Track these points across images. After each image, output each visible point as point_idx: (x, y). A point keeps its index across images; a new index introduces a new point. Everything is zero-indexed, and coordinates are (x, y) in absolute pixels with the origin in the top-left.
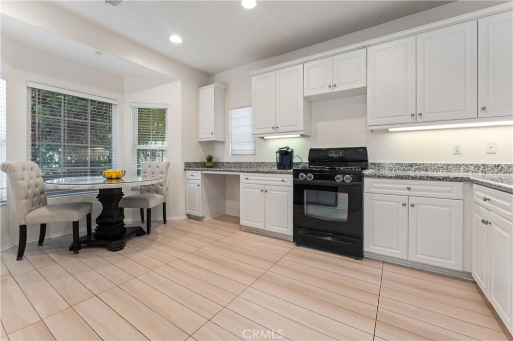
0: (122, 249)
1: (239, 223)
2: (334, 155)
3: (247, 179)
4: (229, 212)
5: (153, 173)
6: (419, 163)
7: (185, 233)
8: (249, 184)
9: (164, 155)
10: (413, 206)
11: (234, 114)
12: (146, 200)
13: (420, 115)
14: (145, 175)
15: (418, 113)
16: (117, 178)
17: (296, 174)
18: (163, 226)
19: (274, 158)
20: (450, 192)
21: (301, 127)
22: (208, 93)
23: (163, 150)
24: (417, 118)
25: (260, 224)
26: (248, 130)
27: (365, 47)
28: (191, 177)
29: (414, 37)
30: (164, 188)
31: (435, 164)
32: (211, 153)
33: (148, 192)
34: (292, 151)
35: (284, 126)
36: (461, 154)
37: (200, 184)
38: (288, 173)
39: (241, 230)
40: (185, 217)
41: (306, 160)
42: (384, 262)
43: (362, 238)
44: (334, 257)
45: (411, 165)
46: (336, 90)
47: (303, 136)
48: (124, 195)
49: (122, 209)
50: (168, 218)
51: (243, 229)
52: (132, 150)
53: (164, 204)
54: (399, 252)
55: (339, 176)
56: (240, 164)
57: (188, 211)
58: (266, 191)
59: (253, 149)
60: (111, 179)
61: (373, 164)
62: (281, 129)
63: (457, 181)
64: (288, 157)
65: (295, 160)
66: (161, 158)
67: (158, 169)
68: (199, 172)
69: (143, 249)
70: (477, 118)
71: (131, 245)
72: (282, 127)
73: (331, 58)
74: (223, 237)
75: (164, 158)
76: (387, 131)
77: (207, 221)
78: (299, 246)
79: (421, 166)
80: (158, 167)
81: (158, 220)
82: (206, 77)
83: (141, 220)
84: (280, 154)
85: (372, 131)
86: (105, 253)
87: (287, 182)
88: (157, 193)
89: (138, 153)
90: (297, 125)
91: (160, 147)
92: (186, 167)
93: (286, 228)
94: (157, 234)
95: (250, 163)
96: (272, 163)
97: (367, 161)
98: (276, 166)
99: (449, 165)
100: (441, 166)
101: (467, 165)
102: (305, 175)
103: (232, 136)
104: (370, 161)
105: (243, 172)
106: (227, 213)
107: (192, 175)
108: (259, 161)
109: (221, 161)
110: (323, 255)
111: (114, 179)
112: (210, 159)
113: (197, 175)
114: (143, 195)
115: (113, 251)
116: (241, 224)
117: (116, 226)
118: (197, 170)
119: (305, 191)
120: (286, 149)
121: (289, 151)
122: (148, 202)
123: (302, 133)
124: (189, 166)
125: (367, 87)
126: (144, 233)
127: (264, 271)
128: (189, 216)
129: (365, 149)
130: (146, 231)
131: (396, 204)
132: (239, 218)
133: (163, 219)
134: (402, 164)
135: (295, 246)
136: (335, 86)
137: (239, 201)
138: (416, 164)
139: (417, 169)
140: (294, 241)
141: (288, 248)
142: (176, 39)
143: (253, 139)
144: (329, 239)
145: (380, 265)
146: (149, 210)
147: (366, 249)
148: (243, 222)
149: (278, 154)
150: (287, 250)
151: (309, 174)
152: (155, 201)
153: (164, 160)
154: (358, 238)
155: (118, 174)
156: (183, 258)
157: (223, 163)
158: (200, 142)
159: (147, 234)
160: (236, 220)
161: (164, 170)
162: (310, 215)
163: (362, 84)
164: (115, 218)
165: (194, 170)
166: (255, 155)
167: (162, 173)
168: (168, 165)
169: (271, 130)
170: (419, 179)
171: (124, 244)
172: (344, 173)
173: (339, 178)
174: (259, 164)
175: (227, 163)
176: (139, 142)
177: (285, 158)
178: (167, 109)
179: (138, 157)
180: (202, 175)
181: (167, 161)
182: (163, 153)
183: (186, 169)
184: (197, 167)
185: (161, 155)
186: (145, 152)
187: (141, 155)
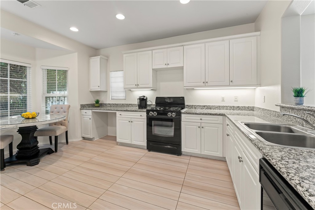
0: (38, 164)
1: (116, 140)
2: (168, 101)
3: (120, 115)
4: (110, 134)
5: (58, 112)
6: (207, 105)
7: (81, 149)
8: (121, 118)
9: (66, 100)
10: (203, 127)
11: (113, 74)
12: (54, 131)
13: (207, 82)
14: (52, 114)
15: (206, 81)
16: (33, 118)
17: (148, 112)
18: (66, 146)
19: (136, 102)
20: (218, 120)
21: (151, 85)
22: (96, 61)
23: (64, 97)
24: (205, 84)
25: (128, 141)
26: (121, 85)
27: (182, 46)
28: (85, 114)
29: (204, 44)
30: (66, 122)
31: (214, 106)
32: (98, 98)
33: (55, 125)
34: (147, 98)
35: (142, 84)
36: (224, 101)
37: (91, 118)
38: (144, 111)
39: (117, 144)
40: (81, 139)
41: (154, 103)
42: (191, 156)
43: (181, 145)
44: (167, 156)
45: (204, 106)
46: (169, 66)
47: (152, 90)
48: (38, 128)
49: (36, 138)
50: (69, 141)
51: (119, 144)
52: (43, 97)
53: (67, 132)
54: (197, 150)
55: (169, 113)
56: (117, 105)
57: (83, 135)
58: (132, 122)
59: (125, 96)
60: (28, 118)
61: (187, 105)
62: (140, 86)
63: (220, 116)
64: (144, 101)
65: (148, 103)
66: (63, 102)
67: (62, 110)
68: (91, 111)
69: (53, 163)
70: (229, 85)
71: (44, 160)
72: (141, 85)
73: (166, 49)
74: (106, 150)
75: (65, 102)
76: (193, 89)
77: (96, 140)
78: (150, 151)
79: (209, 107)
80: (62, 108)
81: (62, 142)
82: (94, 51)
83: (50, 143)
84: (140, 100)
85: (187, 89)
86: (25, 168)
87: (143, 116)
88: (61, 125)
89: (46, 99)
90: (149, 84)
91: (63, 95)
92: (82, 107)
93: (143, 142)
94: (62, 151)
95: (123, 104)
96: (135, 104)
97: (184, 104)
98: (138, 107)
99: (220, 106)
100: (217, 107)
101: (227, 107)
102: (152, 113)
103: (112, 88)
104: (186, 104)
105: (118, 111)
106: (109, 134)
107: (86, 113)
108: (128, 103)
109: (105, 103)
110: (162, 155)
111: (30, 119)
112: (97, 102)
113: (89, 112)
114: (51, 127)
115: (31, 166)
116: (117, 141)
117: (32, 150)
118: (89, 109)
119: (153, 121)
120: (143, 97)
121: (145, 98)
122: (56, 132)
123: (152, 88)
124: (83, 107)
125: (183, 66)
126: (53, 152)
127: (130, 168)
128: (84, 138)
129: (183, 98)
130: (54, 151)
131: (196, 127)
132: (116, 137)
133: (66, 141)
134: (200, 106)
135: (147, 152)
136: (168, 64)
137: (116, 127)
138: (206, 106)
139: (207, 108)
140: (147, 149)
141: (144, 153)
142: (74, 29)
143: (124, 91)
144: (169, 147)
145: (189, 158)
146: (56, 138)
147: (183, 150)
148: (118, 140)
149: (139, 100)
150: (143, 154)
151: (155, 112)
152: (60, 131)
153: (65, 104)
154: (179, 145)
155: (34, 115)
156: (80, 166)
157: (106, 104)
158: (91, 91)
159: (55, 152)
160: (114, 138)
161: (66, 110)
162: (156, 134)
163: (181, 65)
164: (32, 144)
165: (87, 109)
166: (125, 99)
167: (65, 112)
168: (69, 106)
169: (134, 86)
170: (205, 115)
171: (39, 161)
172: (172, 112)
173: (169, 114)
174: (128, 105)
175: (109, 104)
176: (47, 92)
177: (143, 102)
178: (68, 71)
179: (46, 102)
180: (92, 113)
181: (68, 104)
182: (64, 99)
183: (81, 108)
184: (89, 107)
185: (64, 100)
186: (51, 99)
187: (48, 101)
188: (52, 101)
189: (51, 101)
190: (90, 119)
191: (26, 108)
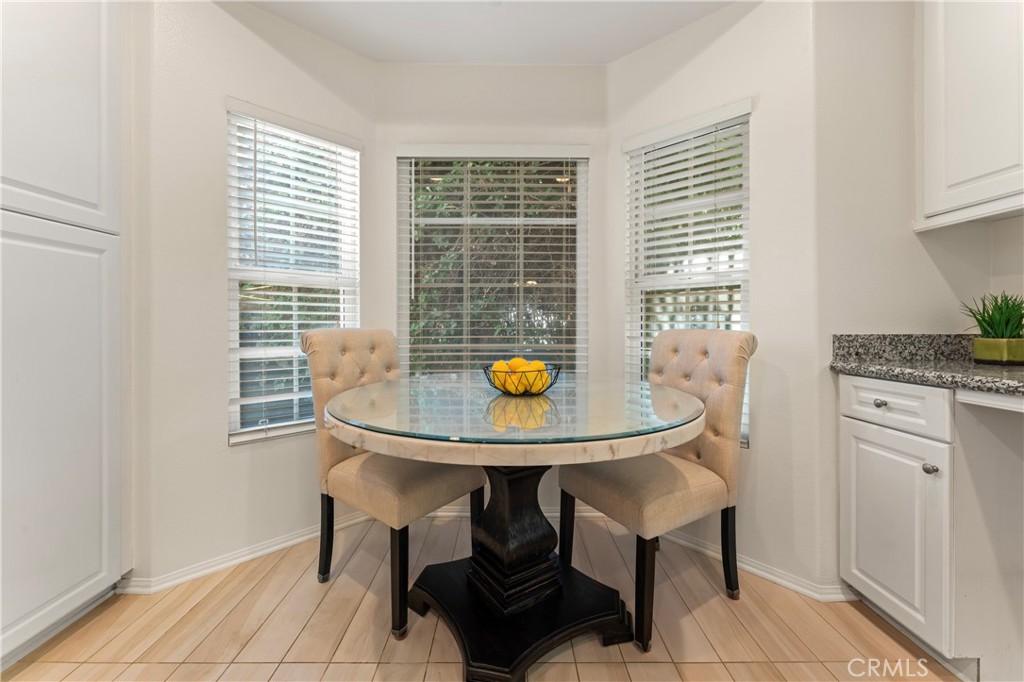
5: (687, 377)
9: (736, 307)
14: (659, 380)
23: (731, 288)
28: (877, 411)
30: (728, 445)
37: (944, 466)
52: (631, 293)
53: (728, 516)
66: (722, 318)
67: (706, 362)
68: (938, 396)
75: (735, 317)
80: (705, 353)
89: (648, 301)
91: (725, 275)
92: (845, 358)
107: (880, 406)
113: (924, 409)
118: (921, 381)
124: (856, 355)
153: (735, 327)
158: (924, 235)
161: (727, 370)
165: (896, 378)
167: (720, 381)
168: (752, 346)
179: (649, 316)
180: (954, 414)
181: (747, 330)
182: (730, 297)
183: (840, 364)
184: (910, 361)
185: (731, 307)
186: (669, 299)
187: (658, 309)
188: (675, 311)
189: (670, 308)
190: (930, 471)
191: (573, 341)
